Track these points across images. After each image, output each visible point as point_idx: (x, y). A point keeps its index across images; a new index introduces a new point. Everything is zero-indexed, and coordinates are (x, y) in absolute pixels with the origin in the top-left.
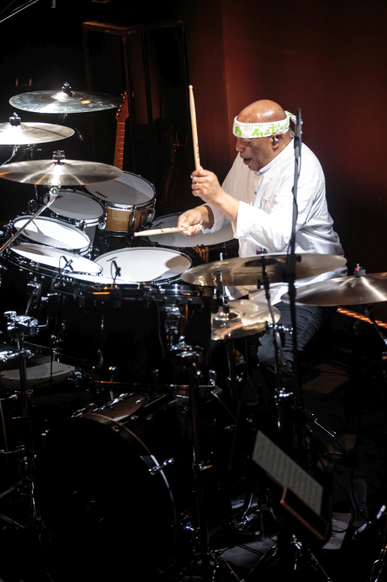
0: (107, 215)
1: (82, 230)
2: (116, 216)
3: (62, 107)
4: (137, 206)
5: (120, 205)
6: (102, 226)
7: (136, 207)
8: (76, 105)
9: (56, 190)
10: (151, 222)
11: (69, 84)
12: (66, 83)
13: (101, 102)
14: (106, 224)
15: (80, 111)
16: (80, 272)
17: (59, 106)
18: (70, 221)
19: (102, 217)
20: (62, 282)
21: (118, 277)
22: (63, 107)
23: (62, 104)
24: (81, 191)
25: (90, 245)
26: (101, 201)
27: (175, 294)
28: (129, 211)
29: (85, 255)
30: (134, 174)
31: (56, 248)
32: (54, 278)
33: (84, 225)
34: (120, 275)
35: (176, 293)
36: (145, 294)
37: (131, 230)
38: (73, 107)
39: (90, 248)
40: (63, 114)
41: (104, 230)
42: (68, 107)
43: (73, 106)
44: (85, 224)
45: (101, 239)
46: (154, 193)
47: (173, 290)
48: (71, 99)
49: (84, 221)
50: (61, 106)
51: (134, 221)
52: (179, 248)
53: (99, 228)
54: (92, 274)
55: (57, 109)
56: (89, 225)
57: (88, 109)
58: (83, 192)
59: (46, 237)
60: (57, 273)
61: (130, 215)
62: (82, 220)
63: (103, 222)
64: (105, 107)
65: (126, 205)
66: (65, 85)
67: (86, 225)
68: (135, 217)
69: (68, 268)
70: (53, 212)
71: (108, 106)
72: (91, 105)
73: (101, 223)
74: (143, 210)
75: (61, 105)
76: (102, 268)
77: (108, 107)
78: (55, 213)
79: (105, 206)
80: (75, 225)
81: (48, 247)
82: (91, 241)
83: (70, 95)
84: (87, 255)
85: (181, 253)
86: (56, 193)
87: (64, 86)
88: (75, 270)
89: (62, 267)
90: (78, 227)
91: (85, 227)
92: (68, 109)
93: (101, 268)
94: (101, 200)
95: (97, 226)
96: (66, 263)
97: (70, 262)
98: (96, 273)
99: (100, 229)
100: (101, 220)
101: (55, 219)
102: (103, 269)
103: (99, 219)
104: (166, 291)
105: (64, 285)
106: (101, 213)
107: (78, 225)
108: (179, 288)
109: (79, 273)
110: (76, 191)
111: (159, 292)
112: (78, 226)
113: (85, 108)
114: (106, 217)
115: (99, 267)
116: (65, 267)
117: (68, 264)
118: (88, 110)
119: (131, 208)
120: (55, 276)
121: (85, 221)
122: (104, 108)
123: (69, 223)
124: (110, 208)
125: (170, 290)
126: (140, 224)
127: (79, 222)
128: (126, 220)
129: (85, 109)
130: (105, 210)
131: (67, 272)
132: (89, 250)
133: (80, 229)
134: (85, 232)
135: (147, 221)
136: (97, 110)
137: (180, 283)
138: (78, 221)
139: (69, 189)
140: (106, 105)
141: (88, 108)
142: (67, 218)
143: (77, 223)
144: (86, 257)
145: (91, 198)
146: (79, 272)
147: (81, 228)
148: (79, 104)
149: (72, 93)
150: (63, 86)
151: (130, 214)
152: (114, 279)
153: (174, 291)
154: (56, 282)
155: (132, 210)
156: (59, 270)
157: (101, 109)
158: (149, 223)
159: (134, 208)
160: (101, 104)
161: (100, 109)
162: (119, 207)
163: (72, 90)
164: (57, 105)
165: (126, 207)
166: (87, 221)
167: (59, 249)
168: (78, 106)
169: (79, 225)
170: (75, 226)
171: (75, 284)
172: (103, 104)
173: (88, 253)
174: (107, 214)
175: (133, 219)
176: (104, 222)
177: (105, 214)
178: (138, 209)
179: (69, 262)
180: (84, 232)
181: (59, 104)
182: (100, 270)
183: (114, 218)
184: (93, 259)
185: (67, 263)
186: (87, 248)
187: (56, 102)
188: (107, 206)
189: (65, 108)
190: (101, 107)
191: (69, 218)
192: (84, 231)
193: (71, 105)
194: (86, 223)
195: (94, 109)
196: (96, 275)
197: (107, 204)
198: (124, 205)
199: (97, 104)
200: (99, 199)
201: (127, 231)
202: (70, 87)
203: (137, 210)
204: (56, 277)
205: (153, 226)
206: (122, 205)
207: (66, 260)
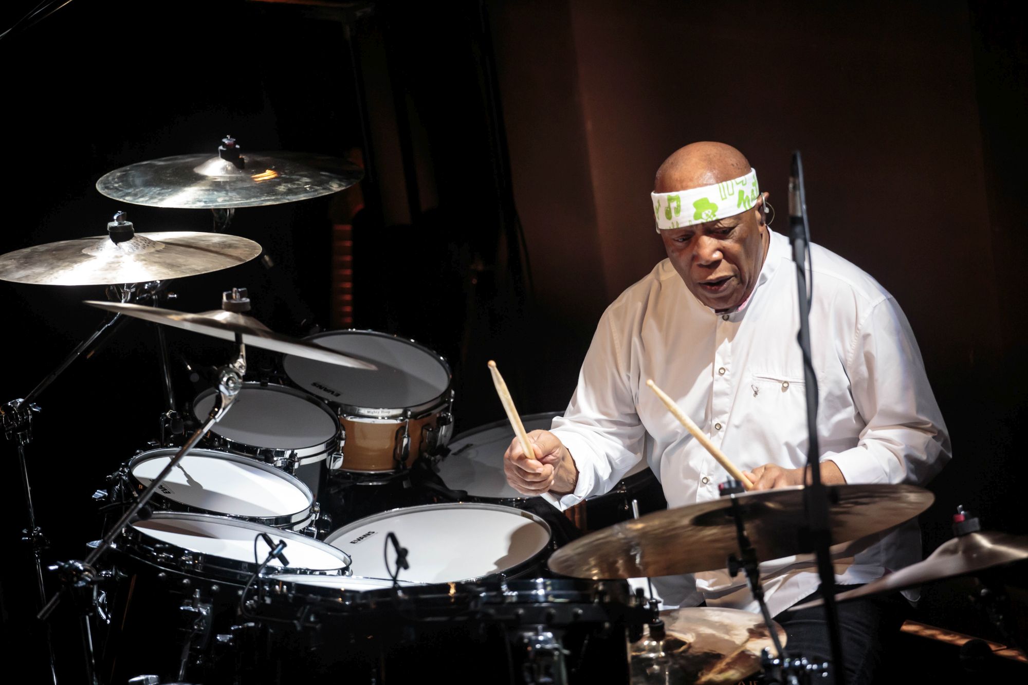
0: (346, 435)
1: (291, 473)
2: (364, 437)
3: (213, 194)
4: (412, 409)
5: (372, 410)
6: (334, 461)
7: (409, 413)
9: (234, 382)
10: (445, 444)
11: (235, 140)
12: (227, 138)
13: (308, 180)
14: (344, 457)
15: (254, 202)
16: (300, 569)
17: (206, 192)
18: (259, 454)
19: (334, 439)
20: (263, 594)
22: (215, 193)
23: (217, 186)
24: (279, 382)
25: (313, 505)
26: (327, 404)
28: (393, 422)
29: (304, 529)
30: (399, 338)
32: (242, 588)
33: (294, 462)
34: (406, 567)
37: (401, 467)
38: (238, 194)
39: (315, 512)
40: (225, 210)
41: (337, 470)
42: (227, 194)
43: (241, 191)
44: (296, 460)
45: (332, 492)
46: (448, 377)
48: (240, 173)
49: (293, 452)
50: (211, 192)
51: (407, 445)
52: (517, 500)
53: (328, 467)
54: (328, 573)
55: (202, 197)
56: (304, 462)
57: (273, 198)
58: (284, 384)
59: (210, 494)
60: (250, 576)
61: (397, 432)
62: (288, 449)
63: (335, 453)
64: (316, 190)
65: (386, 410)
66: (226, 141)
67: (298, 461)
68: (409, 436)
69: (276, 562)
70: (219, 437)
71: (323, 189)
72: (282, 187)
73: (333, 456)
74: (426, 420)
75: (213, 190)
76: (350, 557)
77: (321, 191)
78: (223, 438)
79: (337, 415)
80: (272, 463)
81: (219, 517)
82: (314, 496)
83: (239, 165)
84: (307, 529)
85: (522, 512)
86: (234, 389)
87: (224, 145)
88: (291, 565)
90: (279, 467)
91: (296, 466)
92: (227, 198)
93: (346, 557)
94: (327, 402)
95: (324, 462)
96: (269, 549)
97: (280, 547)
98: (338, 570)
99: (331, 468)
100: (332, 447)
101: (225, 451)
102: (352, 558)
103: (327, 446)
105: (269, 601)
106: (330, 431)
107: (280, 461)
109: (298, 572)
110: (267, 385)
111: (504, 598)
112: (279, 464)
113: (267, 196)
114: (342, 439)
115: (342, 556)
116: (268, 561)
117: (275, 552)
118: (272, 200)
119: (401, 415)
120: (245, 583)
121: (296, 451)
122: (312, 194)
123: (260, 460)
124: (349, 419)
125: (527, 593)
126: (420, 451)
127: (284, 456)
128: (387, 444)
129: (267, 198)
130: (339, 425)
131: (272, 570)
132: (313, 517)
133: (285, 471)
134: (298, 478)
135: (438, 444)
136: (293, 200)
138: (281, 454)
139: (253, 381)
140: (318, 186)
141: (273, 195)
142: (253, 447)
143: (276, 458)
144: (306, 533)
145: (302, 398)
146: (297, 569)
147: (288, 468)
149: (243, 159)
150: (220, 145)
151: (396, 428)
152: (395, 577)
154: (249, 597)
155: (401, 420)
157: (304, 197)
158: (442, 446)
159: (404, 414)
160: (307, 183)
161: (302, 197)
162: (370, 414)
163: (242, 150)
165: (385, 414)
166: (300, 453)
167: (242, 518)
169: (282, 463)
170: (273, 465)
172: (313, 185)
173: (310, 525)
174: (343, 432)
175: (405, 441)
176: (338, 451)
177: (341, 434)
178: (414, 416)
179: (277, 546)
181: (208, 188)
182: (344, 562)
183: (360, 442)
184: (321, 538)
185: (273, 549)
186: (307, 512)
187: (205, 181)
188: (342, 413)
189: (219, 197)
190: (305, 191)
191: (257, 448)
192: (296, 475)
193: (234, 190)
194: (299, 456)
195: (288, 197)
196: (339, 574)
197: (342, 410)
198: (381, 409)
199: (299, 184)
200: (322, 399)
201: (393, 469)
202: (237, 146)
203: (412, 420)
204: (248, 587)
206: (376, 410)
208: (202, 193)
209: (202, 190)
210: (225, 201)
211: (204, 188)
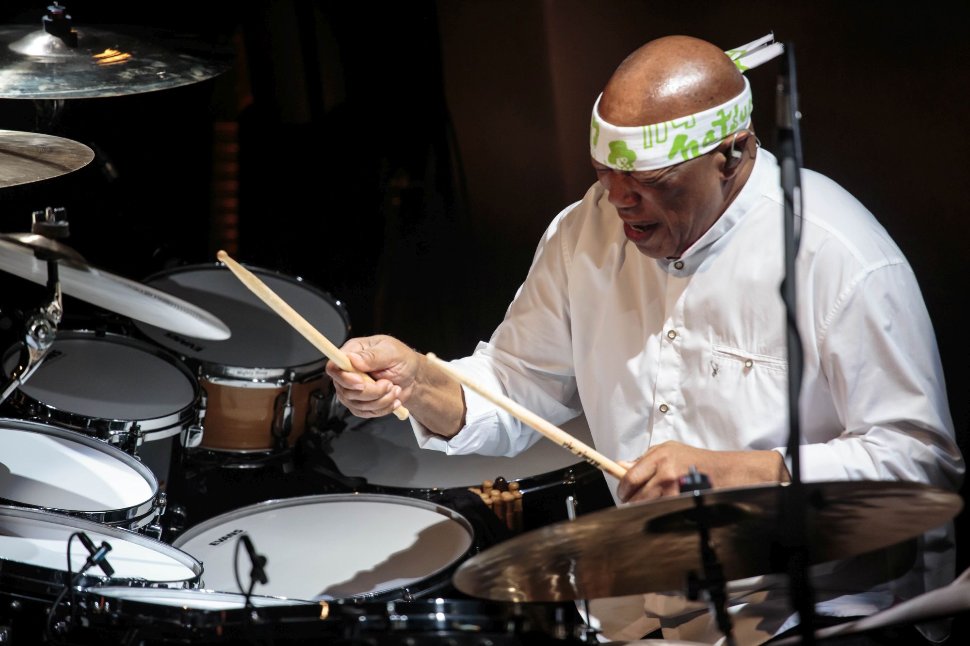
0: (207, 403)
1: (131, 453)
2: (234, 406)
3: (33, 79)
4: (298, 370)
5: (244, 370)
6: (191, 437)
7: (293, 375)
8: (79, 74)
9: (45, 332)
10: (340, 417)
11: (64, 8)
12: (54, 5)
13: (161, 65)
14: (204, 431)
15: (88, 92)
16: (134, 580)
17: (24, 78)
18: (90, 426)
19: (191, 408)
20: (77, 613)
21: (259, 588)
22: (36, 78)
23: (40, 69)
24: (121, 332)
25: (157, 496)
26: (185, 362)
27: (437, 630)
28: (271, 386)
29: (145, 527)
30: (282, 276)
31: (52, 511)
32: (51, 606)
33: (137, 437)
34: (264, 580)
35: (441, 626)
36: (347, 632)
37: (281, 444)
38: (68, 80)
39: (159, 505)
40: (52, 101)
41: (197, 448)
42: (52, 80)
43: (71, 77)
44: (139, 434)
45: (188, 477)
46: (346, 327)
47: (431, 616)
48: (71, 53)
49: (134, 424)
50: (30, 78)
51: (289, 417)
52: (432, 492)
53: (182, 444)
54: (170, 585)
55: (16, 84)
56: (150, 437)
57: (114, 87)
58: (127, 334)
59: (20, 481)
60: (63, 589)
61: (277, 399)
62: (129, 421)
63: (193, 426)
64: (172, 79)
65: (263, 370)
66: (53, 10)
67: (141, 436)
68: (291, 406)
69: (96, 571)
70: (35, 402)
71: (182, 77)
72: (127, 73)
73: (190, 429)
74: (315, 384)
75: (33, 74)
76: (201, 564)
77: (180, 80)
78: (41, 405)
79: (197, 375)
80: (106, 438)
81: (28, 509)
82: (160, 483)
83: (70, 42)
84: (149, 528)
85: (438, 507)
86: (46, 341)
87: (50, 14)
88: (117, 575)
89: (76, 569)
90: (116, 445)
91: (139, 442)
92: (52, 86)
93: (197, 564)
94: (183, 359)
95: (177, 437)
96: (87, 553)
97: (103, 550)
98: (184, 581)
99: (187, 445)
100: (188, 418)
101: (44, 423)
102: (204, 566)
103: (181, 417)
104: (409, 622)
105: (85, 622)
106: (186, 397)
107: (117, 436)
108: (447, 609)
109: (130, 584)
110: (104, 335)
111: (390, 623)
112: (116, 440)
113: (106, 85)
114: (202, 408)
115: (191, 562)
116: (85, 568)
117: (96, 557)
118: (114, 90)
119: (281, 378)
120: (54, 599)
121: (139, 423)
122: (167, 83)
123: (90, 434)
124: (213, 381)
125: (422, 617)
126: (307, 426)
127: (122, 430)
128: (263, 414)
129: (105, 88)
130: (200, 389)
131: (93, 581)
132: (157, 512)
133: (123, 449)
134: (140, 459)
135: (331, 415)
136: (142, 91)
137: (450, 593)
138: (119, 426)
139: (84, 329)
140: (175, 73)
141: (115, 84)
142: (81, 417)
143: (112, 433)
144: (147, 533)
145: (152, 353)
146: (129, 580)
147: (128, 445)
148: (91, 70)
149: (75, 34)
150: (44, 15)
151: (275, 395)
152: (248, 596)
153: (435, 620)
154: (60, 617)
155: (282, 384)
156: (69, 577)
157: (156, 87)
158: (335, 418)
159: (286, 376)
160: (160, 69)
161: (153, 88)
162: (241, 375)
163: (75, 22)
164: (20, 74)
165: (262, 376)
166: (144, 425)
167: (60, 512)
168: (87, 76)
169: (120, 439)
170: (107, 441)
171: (120, 619)
172: (168, 71)
173: (153, 522)
174: (204, 399)
175: (287, 412)
176: (197, 423)
177: (201, 401)
178: (299, 379)
179: (100, 549)
180: (136, 459)
181: (26, 71)
182: (194, 570)
183: (229, 413)
184: (168, 539)
185: (93, 554)
186: (149, 506)
187: (25, 63)
188: (204, 374)
189: (41, 84)
190: (158, 79)
191: (88, 418)
192: (137, 455)
193: (61, 75)
194: (142, 429)
195: (135, 87)
196: (184, 587)
197: (203, 369)
198: (257, 369)
199: (149, 70)
200: (178, 355)
201: (269, 448)
202: (68, 17)
203: (297, 384)
204: (58, 603)
205: (347, 429)
206: (249, 371)
207: (88, 544)
208: (17, 77)
209: (17, 74)
210: (49, 89)
211: (21, 71)
